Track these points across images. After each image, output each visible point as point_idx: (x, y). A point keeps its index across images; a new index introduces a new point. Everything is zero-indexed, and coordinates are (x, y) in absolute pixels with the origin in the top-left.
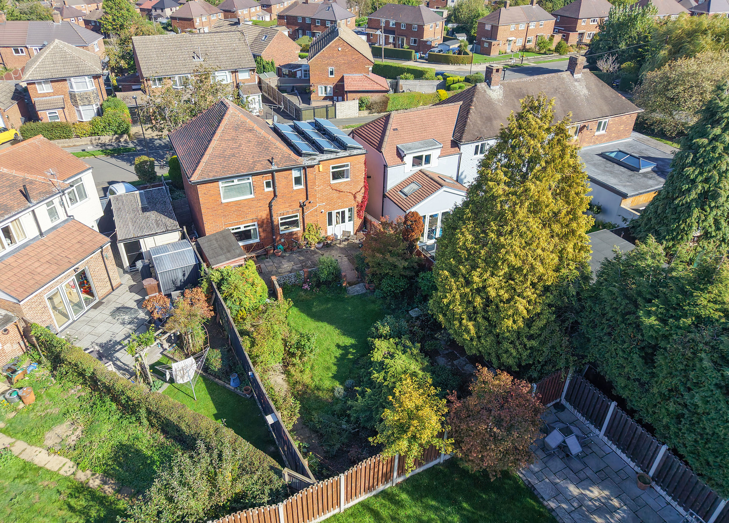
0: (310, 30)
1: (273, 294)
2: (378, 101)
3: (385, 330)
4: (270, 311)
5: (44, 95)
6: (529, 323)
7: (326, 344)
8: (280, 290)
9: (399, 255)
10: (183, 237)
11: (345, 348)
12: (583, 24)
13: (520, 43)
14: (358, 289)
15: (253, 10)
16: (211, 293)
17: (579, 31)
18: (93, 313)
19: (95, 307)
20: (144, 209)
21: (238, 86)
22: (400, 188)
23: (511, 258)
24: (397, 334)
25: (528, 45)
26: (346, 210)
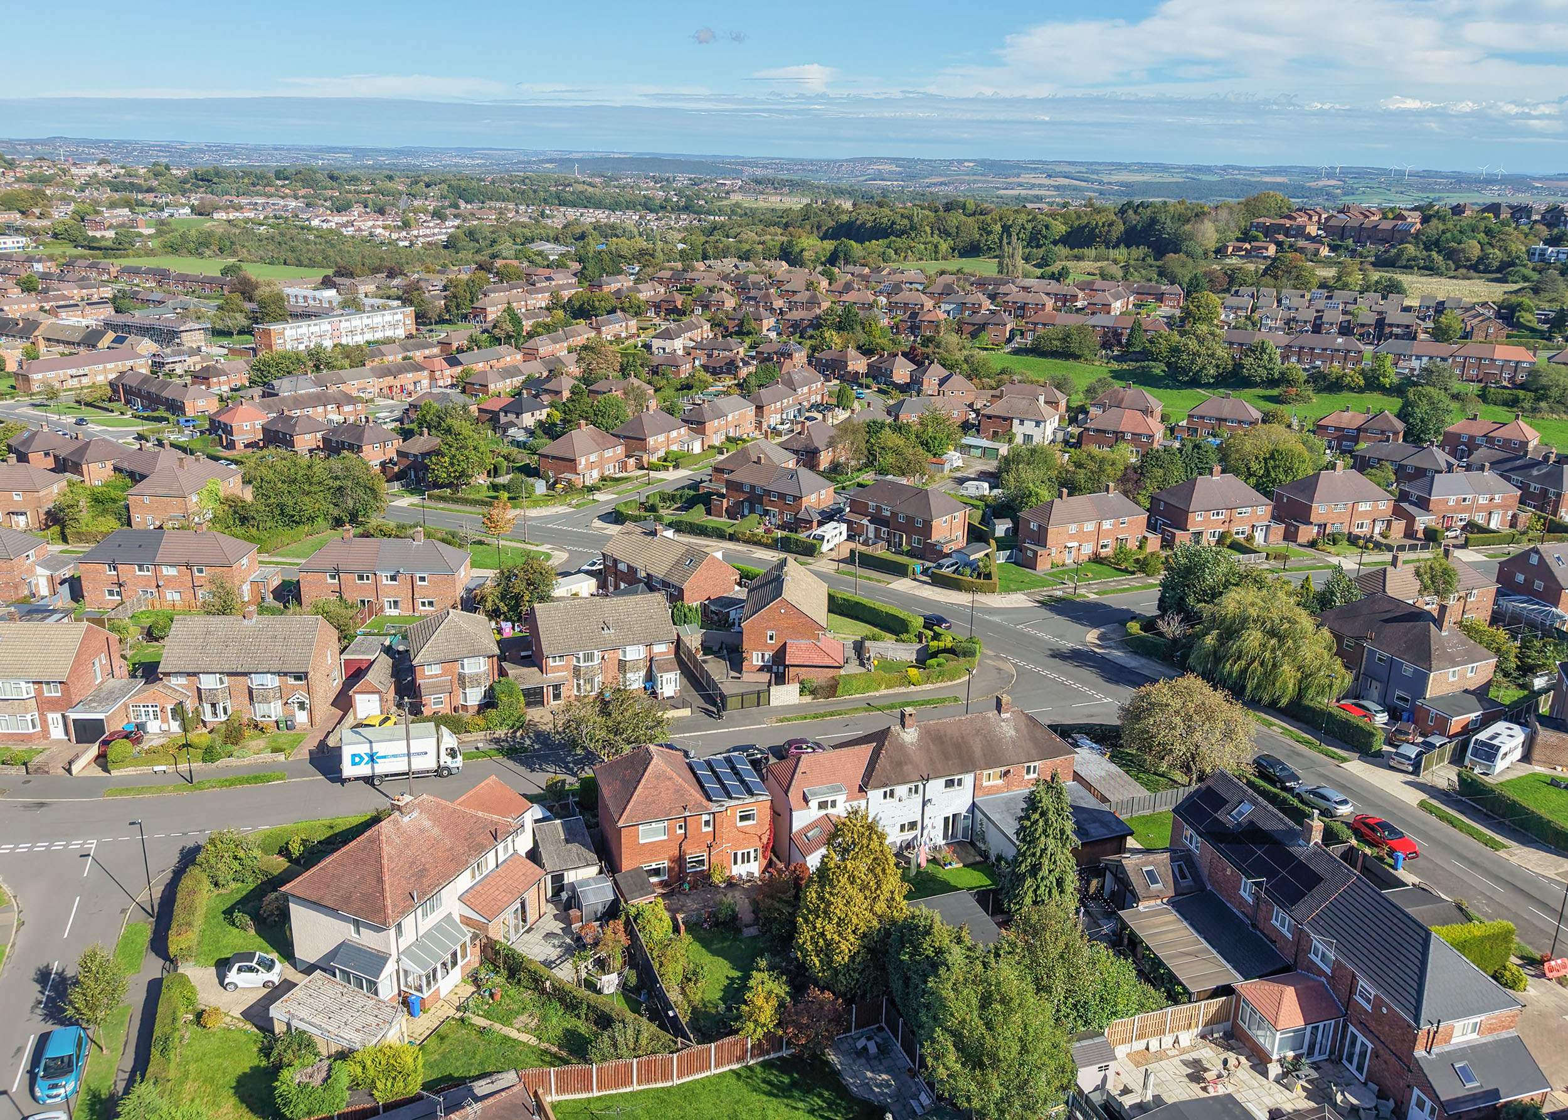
0: (761, 504)
1: (676, 929)
2: (823, 684)
3: (763, 964)
4: (673, 944)
5: (431, 677)
6: (852, 958)
7: (716, 976)
8: (683, 928)
9: (786, 902)
10: (601, 872)
11: (732, 979)
12: (1199, 519)
13: (1088, 549)
14: (752, 931)
15: (674, 434)
16: (627, 923)
17: (1192, 530)
18: (527, 937)
19: (528, 931)
20: (567, 841)
21: (651, 660)
22: (805, 831)
23: (838, 911)
24: (771, 968)
25: (1104, 552)
26: (752, 851)
